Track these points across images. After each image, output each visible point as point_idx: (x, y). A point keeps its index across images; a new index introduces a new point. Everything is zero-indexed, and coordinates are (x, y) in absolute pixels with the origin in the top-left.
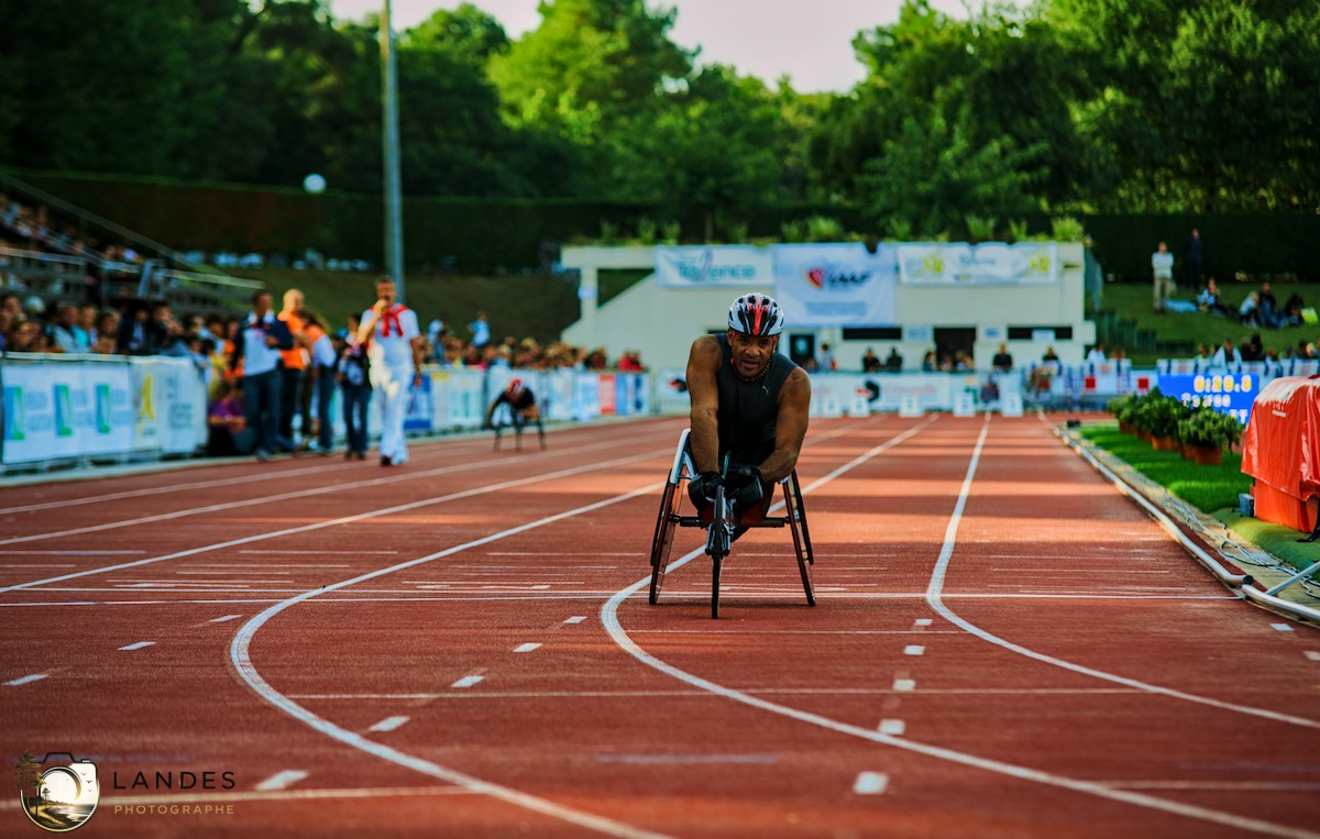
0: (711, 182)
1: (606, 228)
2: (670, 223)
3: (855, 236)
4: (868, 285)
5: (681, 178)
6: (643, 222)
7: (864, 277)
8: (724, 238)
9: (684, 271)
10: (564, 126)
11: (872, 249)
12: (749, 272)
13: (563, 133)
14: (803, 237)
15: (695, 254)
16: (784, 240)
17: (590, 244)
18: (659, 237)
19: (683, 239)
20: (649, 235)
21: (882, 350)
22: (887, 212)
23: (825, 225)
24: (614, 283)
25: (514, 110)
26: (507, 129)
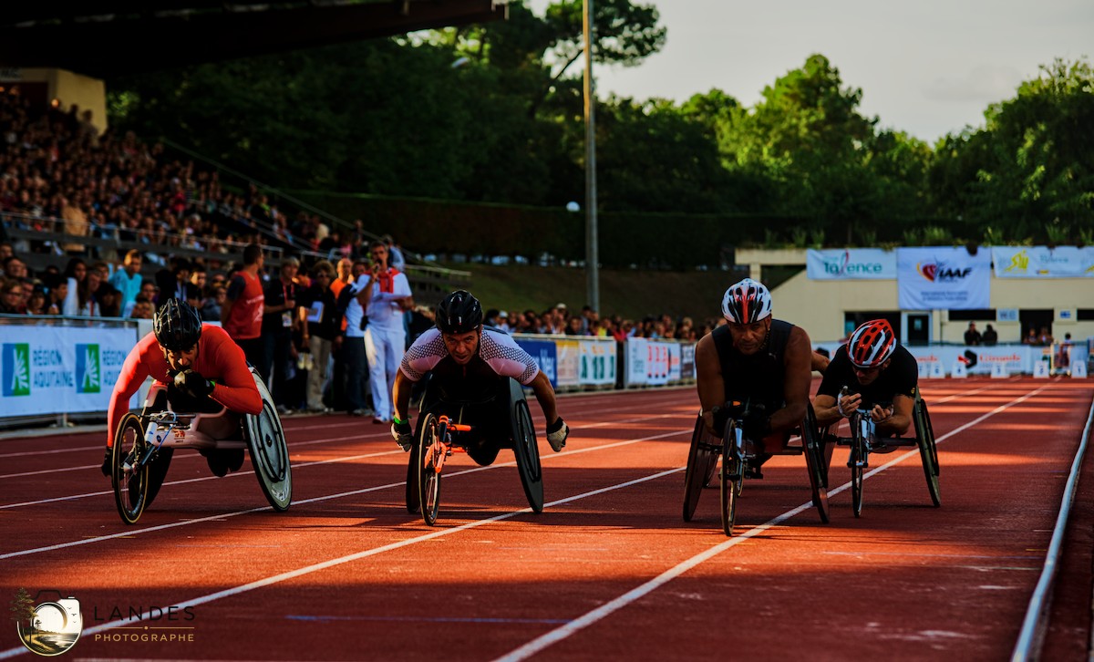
0: (851, 199)
1: (769, 234)
2: (819, 232)
3: (959, 241)
4: (968, 278)
5: (828, 197)
6: (797, 230)
7: (966, 272)
8: (860, 243)
9: (827, 266)
10: (767, 169)
11: (973, 252)
12: (877, 268)
13: (765, 173)
14: (920, 242)
15: (835, 255)
16: (905, 244)
17: (758, 248)
18: (809, 243)
19: (827, 244)
20: (802, 240)
21: (981, 327)
22: (986, 223)
23: (937, 233)
24: (775, 276)
25: (732, 157)
26: (725, 171)
